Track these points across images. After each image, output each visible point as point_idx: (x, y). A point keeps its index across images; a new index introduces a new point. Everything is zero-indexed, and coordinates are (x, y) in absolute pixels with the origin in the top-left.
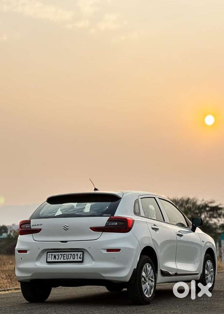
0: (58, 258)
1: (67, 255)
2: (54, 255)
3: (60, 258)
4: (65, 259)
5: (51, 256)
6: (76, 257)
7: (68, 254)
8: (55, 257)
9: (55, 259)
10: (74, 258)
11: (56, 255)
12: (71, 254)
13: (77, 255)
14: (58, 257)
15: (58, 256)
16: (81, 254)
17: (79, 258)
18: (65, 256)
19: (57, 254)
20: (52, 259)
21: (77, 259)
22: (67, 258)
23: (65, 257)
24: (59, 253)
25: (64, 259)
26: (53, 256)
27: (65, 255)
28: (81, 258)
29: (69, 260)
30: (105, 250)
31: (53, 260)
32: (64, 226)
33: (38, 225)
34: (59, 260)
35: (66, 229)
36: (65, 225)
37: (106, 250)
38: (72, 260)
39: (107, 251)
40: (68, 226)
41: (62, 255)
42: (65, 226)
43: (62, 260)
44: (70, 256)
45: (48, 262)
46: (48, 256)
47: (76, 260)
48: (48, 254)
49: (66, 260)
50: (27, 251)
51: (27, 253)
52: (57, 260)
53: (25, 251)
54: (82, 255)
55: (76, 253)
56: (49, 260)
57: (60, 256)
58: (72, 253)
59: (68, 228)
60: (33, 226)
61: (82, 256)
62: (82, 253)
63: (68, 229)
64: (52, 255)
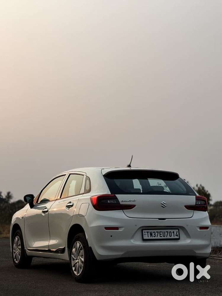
0: (154, 236)
1: (163, 232)
2: (150, 232)
3: (156, 236)
4: (162, 237)
5: (147, 233)
6: (173, 234)
7: (165, 232)
8: (151, 234)
9: (152, 237)
10: (170, 235)
11: (152, 232)
12: (168, 232)
13: (173, 232)
14: (155, 234)
15: (154, 233)
16: (177, 232)
17: (176, 236)
18: (161, 233)
19: (153, 231)
20: (148, 237)
21: (174, 236)
22: (164, 236)
23: (161, 234)
24: (155, 231)
25: (160, 237)
26: (149, 233)
27: (161, 232)
28: (177, 236)
29: (165, 238)
30: (198, 228)
31: (150, 238)
32: (162, 204)
33: (130, 201)
34: (156, 238)
35: (164, 207)
36: (163, 203)
38: (169, 237)
39: (200, 229)
41: (158, 232)
42: (163, 204)
43: (159, 237)
44: (166, 233)
45: (144, 240)
46: (144, 233)
47: (172, 237)
48: (144, 231)
49: (163, 238)
50: (119, 229)
51: (120, 230)
52: (153, 238)
53: (117, 228)
54: (178, 232)
55: (172, 231)
56: (146, 237)
57: (157, 234)
58: (169, 231)
60: (122, 201)
61: (178, 234)
62: (177, 230)
63: (166, 206)
64: (148, 232)
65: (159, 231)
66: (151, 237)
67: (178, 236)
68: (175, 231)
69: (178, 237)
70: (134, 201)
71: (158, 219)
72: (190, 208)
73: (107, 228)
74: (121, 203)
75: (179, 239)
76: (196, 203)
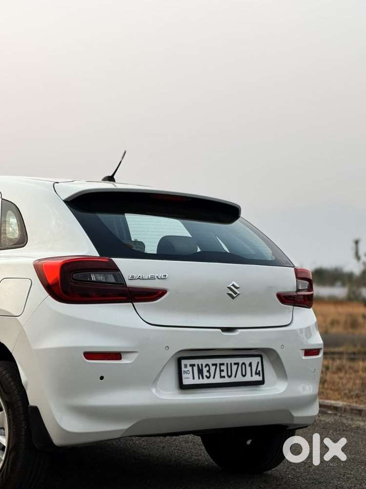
0: (208, 375)
1: (227, 364)
2: (198, 365)
4: (224, 377)
5: (190, 369)
6: (248, 369)
7: (231, 364)
8: (200, 372)
10: (244, 373)
11: (202, 365)
12: (237, 364)
13: (250, 365)
14: (208, 371)
15: (207, 368)
16: (258, 363)
17: (256, 374)
18: (223, 367)
19: (204, 362)
21: (252, 376)
22: (230, 374)
23: (223, 371)
24: (210, 361)
26: (196, 369)
27: (223, 364)
29: (232, 380)
32: (229, 288)
33: (152, 278)
34: (211, 381)
35: (235, 296)
36: (233, 285)
37: (304, 351)
38: (240, 378)
40: (238, 286)
41: (216, 365)
42: (232, 287)
43: (218, 380)
44: (234, 367)
46: (183, 369)
47: (248, 378)
48: (183, 362)
49: (227, 380)
50: (123, 356)
52: (205, 381)
53: (117, 356)
54: (260, 364)
55: (247, 361)
56: (188, 380)
57: (213, 368)
58: (240, 360)
59: (239, 293)
60: (132, 278)
61: (260, 368)
62: (259, 359)
64: (192, 366)
65: (218, 361)
66: (199, 378)
67: (260, 376)
68: (255, 361)
69: (259, 378)
70: (164, 278)
71: (220, 330)
72: (286, 299)
73: (90, 355)
74: (130, 283)
75: (262, 383)
76: (297, 286)
